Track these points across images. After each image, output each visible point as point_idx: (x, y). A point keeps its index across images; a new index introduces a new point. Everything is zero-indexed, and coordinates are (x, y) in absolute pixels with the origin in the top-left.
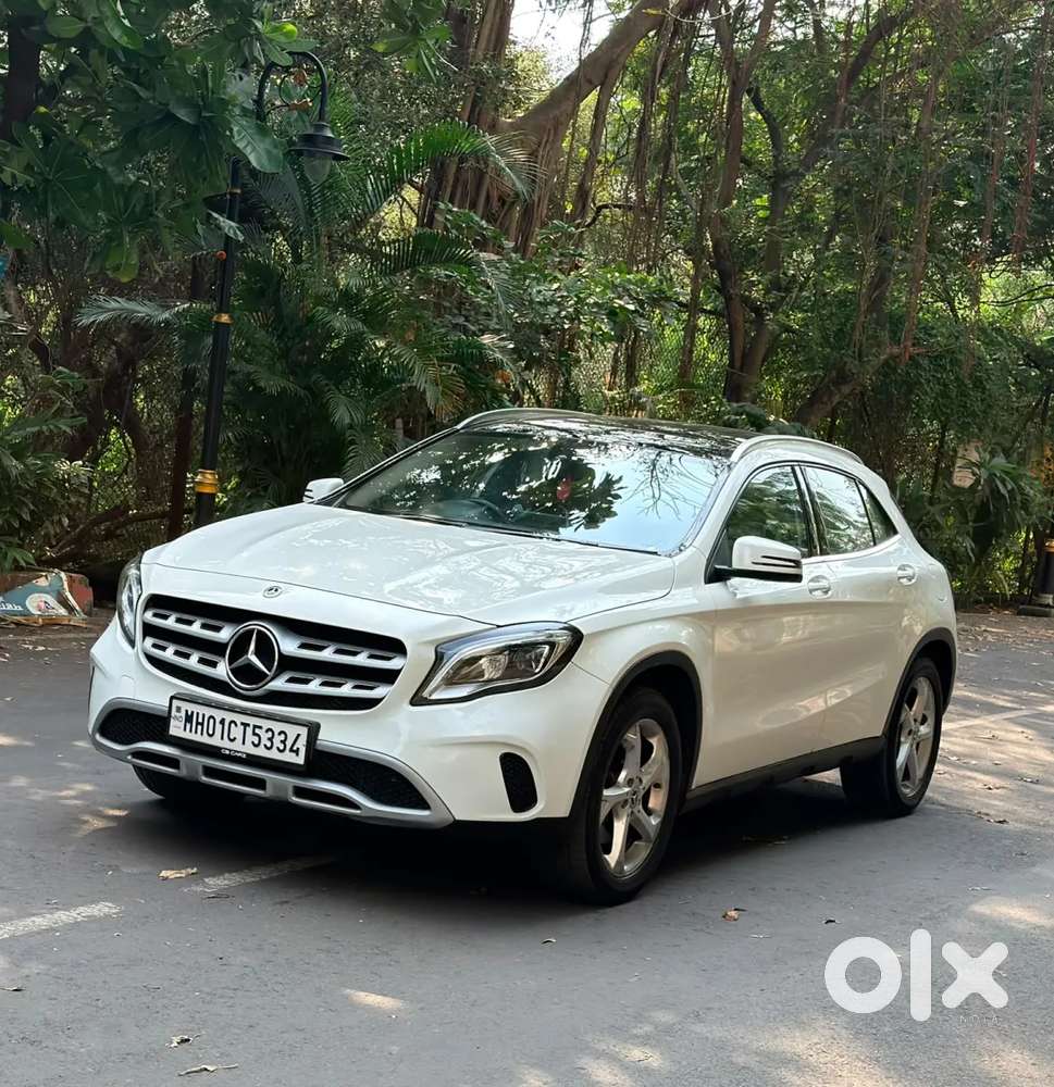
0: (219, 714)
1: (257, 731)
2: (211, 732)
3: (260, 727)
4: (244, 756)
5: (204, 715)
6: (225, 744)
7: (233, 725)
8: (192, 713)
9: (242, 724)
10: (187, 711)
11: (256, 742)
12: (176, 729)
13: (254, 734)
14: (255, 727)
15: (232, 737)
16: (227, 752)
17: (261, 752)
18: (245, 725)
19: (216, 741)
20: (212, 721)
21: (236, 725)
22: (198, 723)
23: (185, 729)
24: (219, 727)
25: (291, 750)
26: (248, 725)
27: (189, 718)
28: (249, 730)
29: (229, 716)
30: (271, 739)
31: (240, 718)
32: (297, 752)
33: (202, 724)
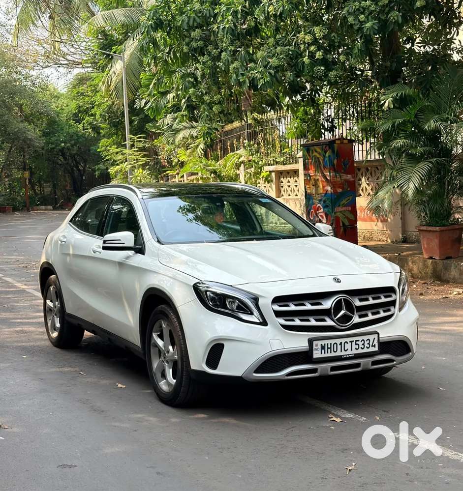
0: (338, 341)
1: (357, 343)
2: (335, 350)
3: (358, 341)
4: (353, 355)
5: (331, 344)
6: (344, 353)
7: (346, 344)
8: (325, 344)
9: (350, 342)
10: (322, 345)
11: (357, 348)
12: (317, 354)
13: (356, 344)
14: (356, 341)
15: (346, 349)
16: (345, 356)
17: (360, 351)
18: (352, 342)
19: (338, 353)
20: (335, 345)
21: (347, 343)
22: (328, 348)
23: (321, 353)
24: (339, 347)
25: (372, 346)
26: (353, 341)
27: (323, 348)
28: (354, 343)
29: (343, 340)
30: (363, 344)
31: (348, 340)
32: (375, 346)
33: (330, 348)
